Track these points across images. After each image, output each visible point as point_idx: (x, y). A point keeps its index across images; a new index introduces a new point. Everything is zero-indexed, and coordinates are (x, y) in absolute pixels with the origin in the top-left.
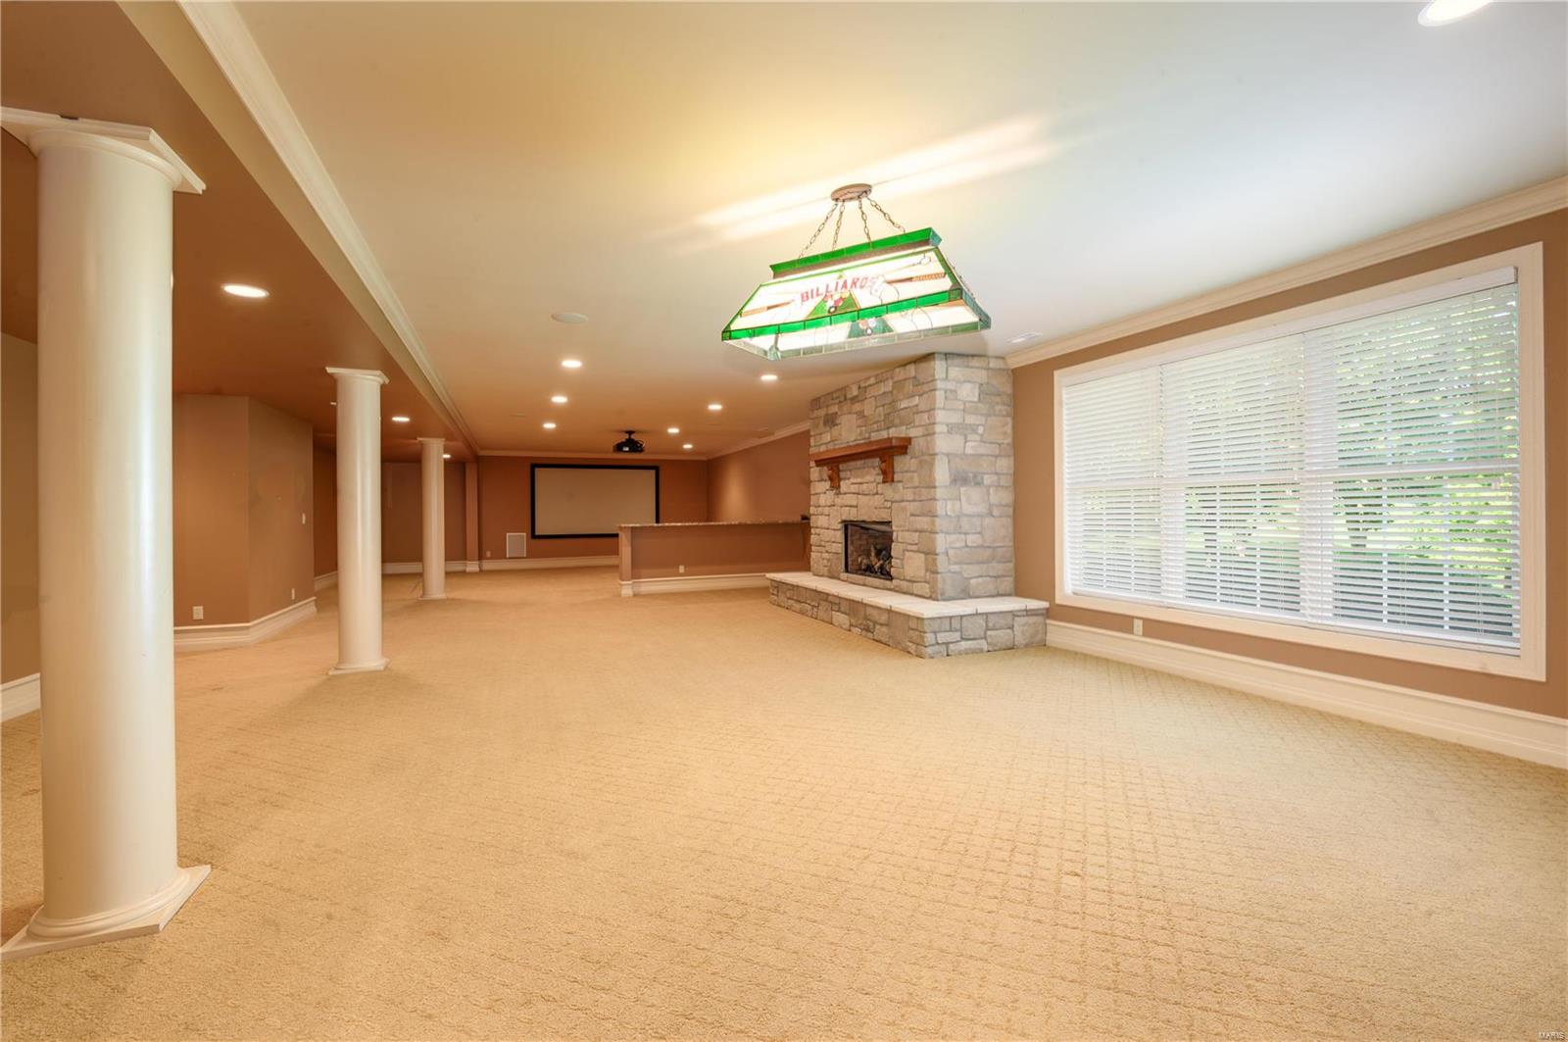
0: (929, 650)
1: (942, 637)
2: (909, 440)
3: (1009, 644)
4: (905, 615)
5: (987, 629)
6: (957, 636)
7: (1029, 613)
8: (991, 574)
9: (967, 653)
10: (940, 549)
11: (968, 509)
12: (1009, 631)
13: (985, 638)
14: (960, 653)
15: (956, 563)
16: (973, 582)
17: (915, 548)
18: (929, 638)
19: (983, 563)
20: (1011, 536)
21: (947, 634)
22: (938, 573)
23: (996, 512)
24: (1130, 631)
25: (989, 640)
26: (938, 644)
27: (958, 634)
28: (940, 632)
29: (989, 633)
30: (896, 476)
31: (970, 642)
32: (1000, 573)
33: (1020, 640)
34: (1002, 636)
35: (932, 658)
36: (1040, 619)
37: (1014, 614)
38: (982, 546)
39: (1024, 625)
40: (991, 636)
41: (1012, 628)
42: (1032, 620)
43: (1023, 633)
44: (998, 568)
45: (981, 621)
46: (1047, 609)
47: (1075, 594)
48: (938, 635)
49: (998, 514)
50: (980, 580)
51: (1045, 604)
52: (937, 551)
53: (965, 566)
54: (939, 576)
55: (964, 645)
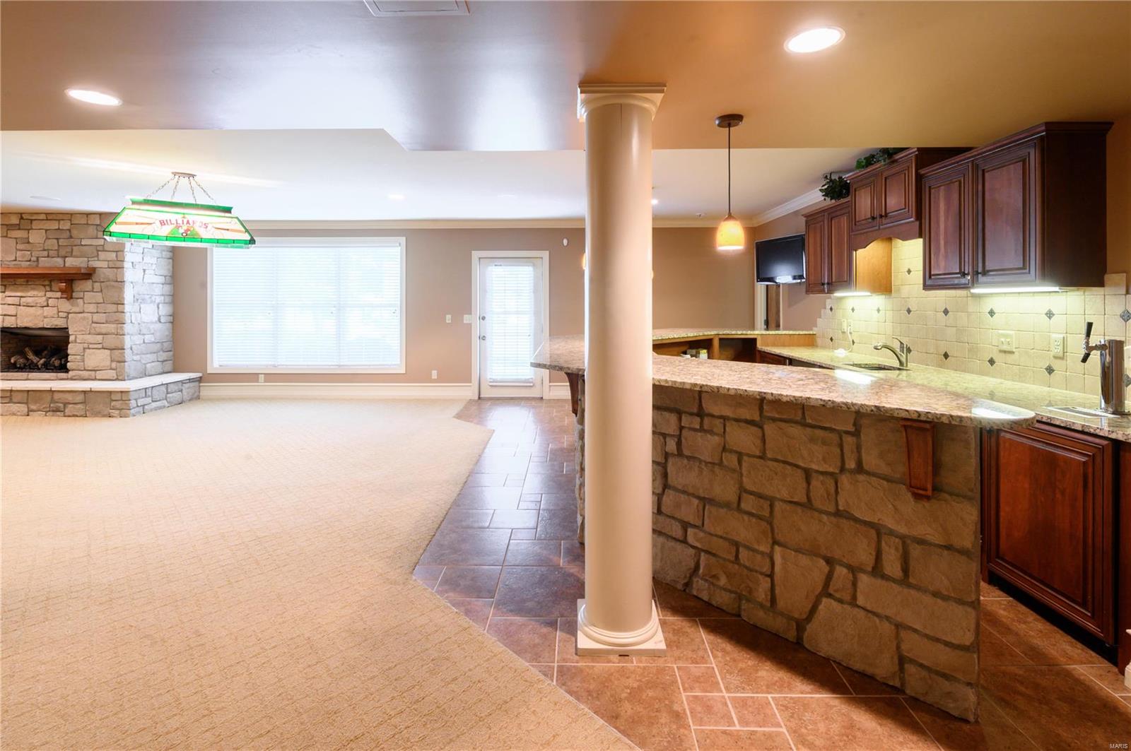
0: (132, 411)
1: (141, 402)
2: (94, 269)
3: (180, 401)
4: (108, 392)
5: (168, 393)
6: (149, 400)
7: (190, 380)
8: (159, 360)
9: (156, 410)
10: (127, 346)
11: (146, 319)
12: (180, 393)
13: (166, 399)
14: (151, 410)
15: (137, 354)
16: (148, 366)
17: (100, 346)
18: (133, 403)
19: (154, 353)
20: (171, 335)
21: (143, 400)
22: (125, 362)
23: (162, 321)
24: (257, 381)
25: (168, 400)
26: (138, 406)
27: (150, 398)
28: (139, 398)
29: (168, 395)
30: (74, 294)
31: (157, 403)
32: (165, 359)
33: (186, 397)
34: (176, 396)
35: (134, 416)
36: (197, 384)
37: (182, 382)
38: (154, 342)
39: (188, 388)
40: (169, 397)
41: (181, 391)
42: (192, 385)
43: (188, 393)
44: (163, 356)
45: (163, 388)
46: (201, 377)
47: (220, 366)
48: (138, 401)
49: (165, 321)
50: (153, 364)
51: (199, 375)
52: (125, 347)
53: (143, 356)
54: (126, 363)
55: (154, 405)
